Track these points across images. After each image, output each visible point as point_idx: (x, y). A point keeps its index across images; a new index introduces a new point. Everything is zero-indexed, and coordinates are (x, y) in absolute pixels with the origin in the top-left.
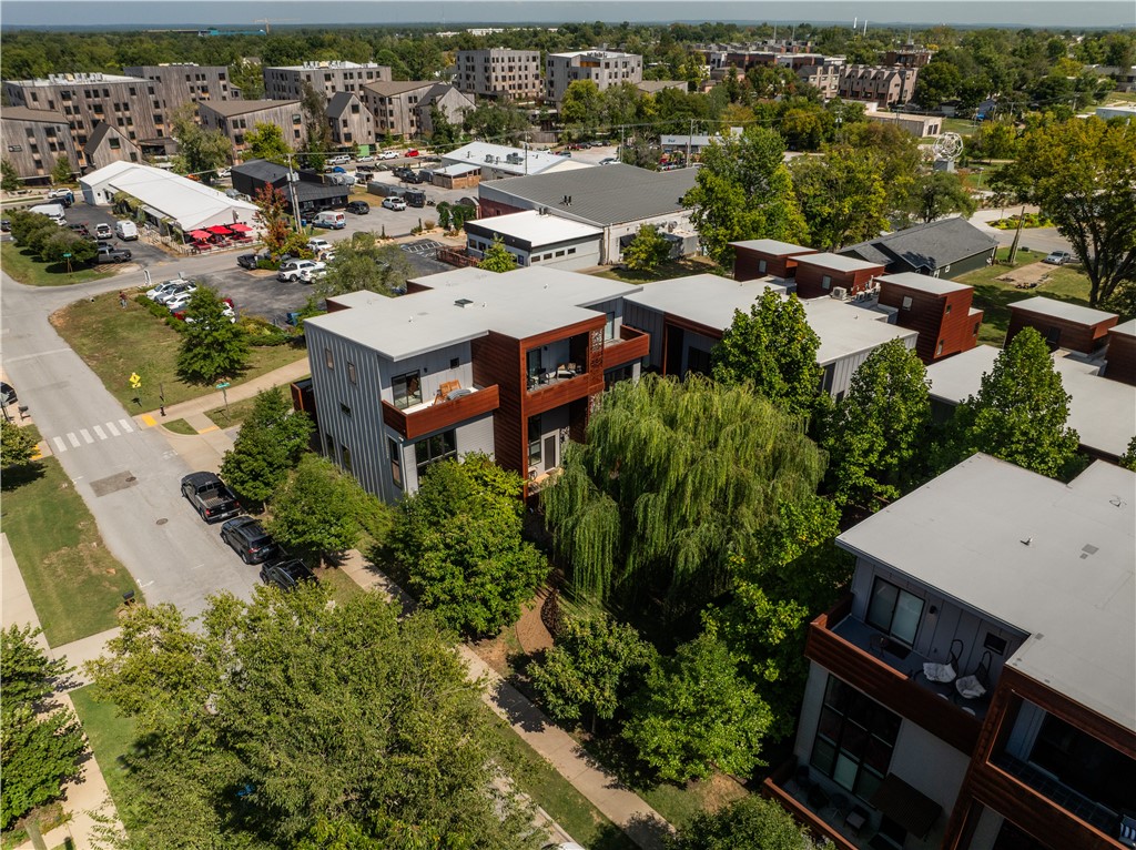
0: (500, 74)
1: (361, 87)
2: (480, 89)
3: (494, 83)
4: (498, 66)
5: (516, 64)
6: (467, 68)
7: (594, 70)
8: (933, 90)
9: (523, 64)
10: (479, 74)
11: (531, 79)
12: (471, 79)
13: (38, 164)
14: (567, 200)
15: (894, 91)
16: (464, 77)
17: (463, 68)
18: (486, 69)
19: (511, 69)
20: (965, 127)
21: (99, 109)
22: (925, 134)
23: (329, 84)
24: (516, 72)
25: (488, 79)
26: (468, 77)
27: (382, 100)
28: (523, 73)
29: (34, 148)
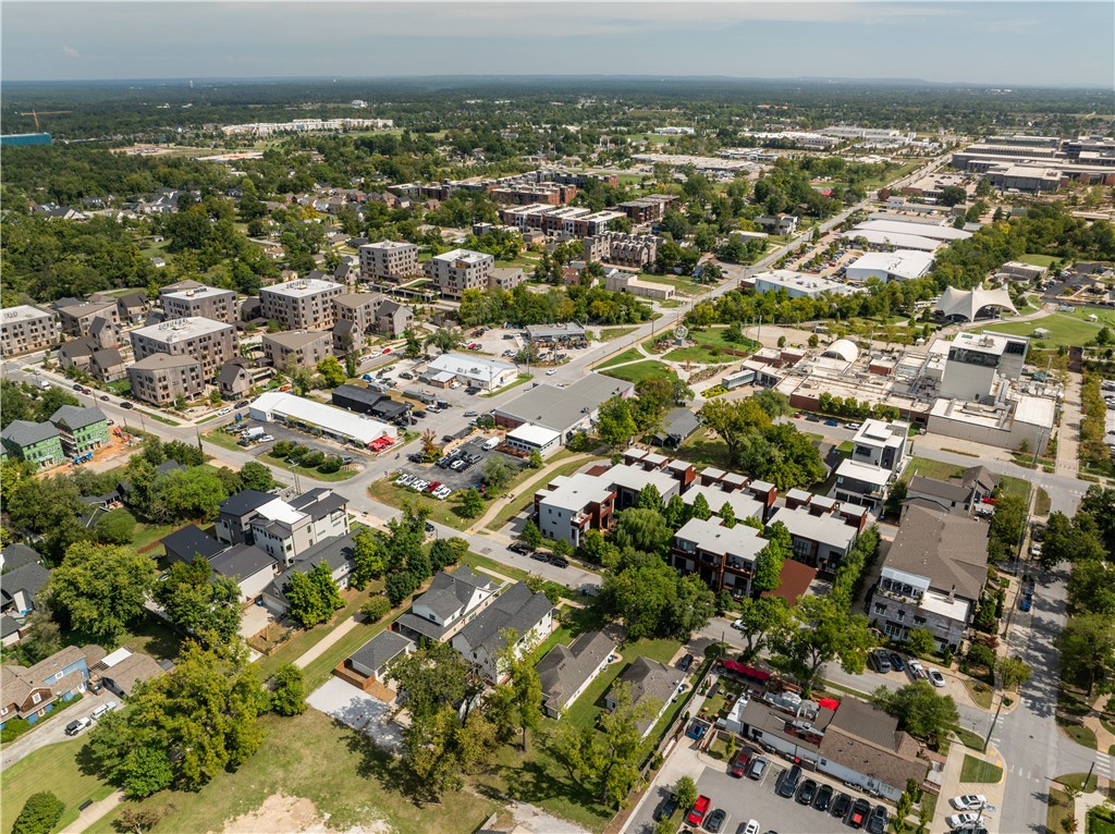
0: (394, 263)
1: (331, 300)
2: (380, 272)
3: (391, 270)
4: (393, 259)
5: (403, 255)
6: (369, 259)
7: (468, 270)
8: (667, 261)
9: (407, 254)
10: (379, 265)
11: (413, 262)
12: (372, 266)
13: (186, 389)
14: (540, 418)
15: (644, 258)
16: (365, 263)
17: (364, 258)
18: (385, 261)
19: (400, 259)
20: (687, 285)
21: (206, 348)
22: (667, 298)
23: (314, 302)
24: (403, 261)
25: (386, 267)
26: (369, 264)
27: (350, 310)
28: (407, 260)
29: (184, 381)
